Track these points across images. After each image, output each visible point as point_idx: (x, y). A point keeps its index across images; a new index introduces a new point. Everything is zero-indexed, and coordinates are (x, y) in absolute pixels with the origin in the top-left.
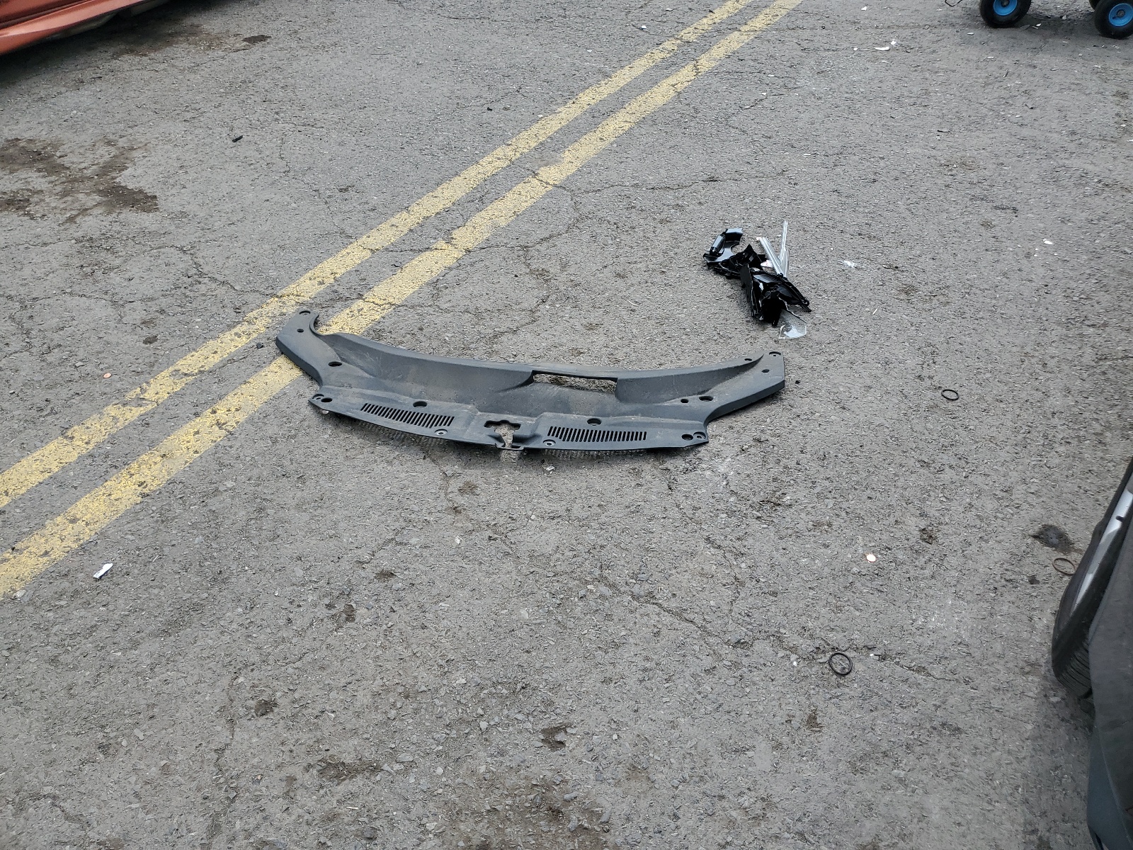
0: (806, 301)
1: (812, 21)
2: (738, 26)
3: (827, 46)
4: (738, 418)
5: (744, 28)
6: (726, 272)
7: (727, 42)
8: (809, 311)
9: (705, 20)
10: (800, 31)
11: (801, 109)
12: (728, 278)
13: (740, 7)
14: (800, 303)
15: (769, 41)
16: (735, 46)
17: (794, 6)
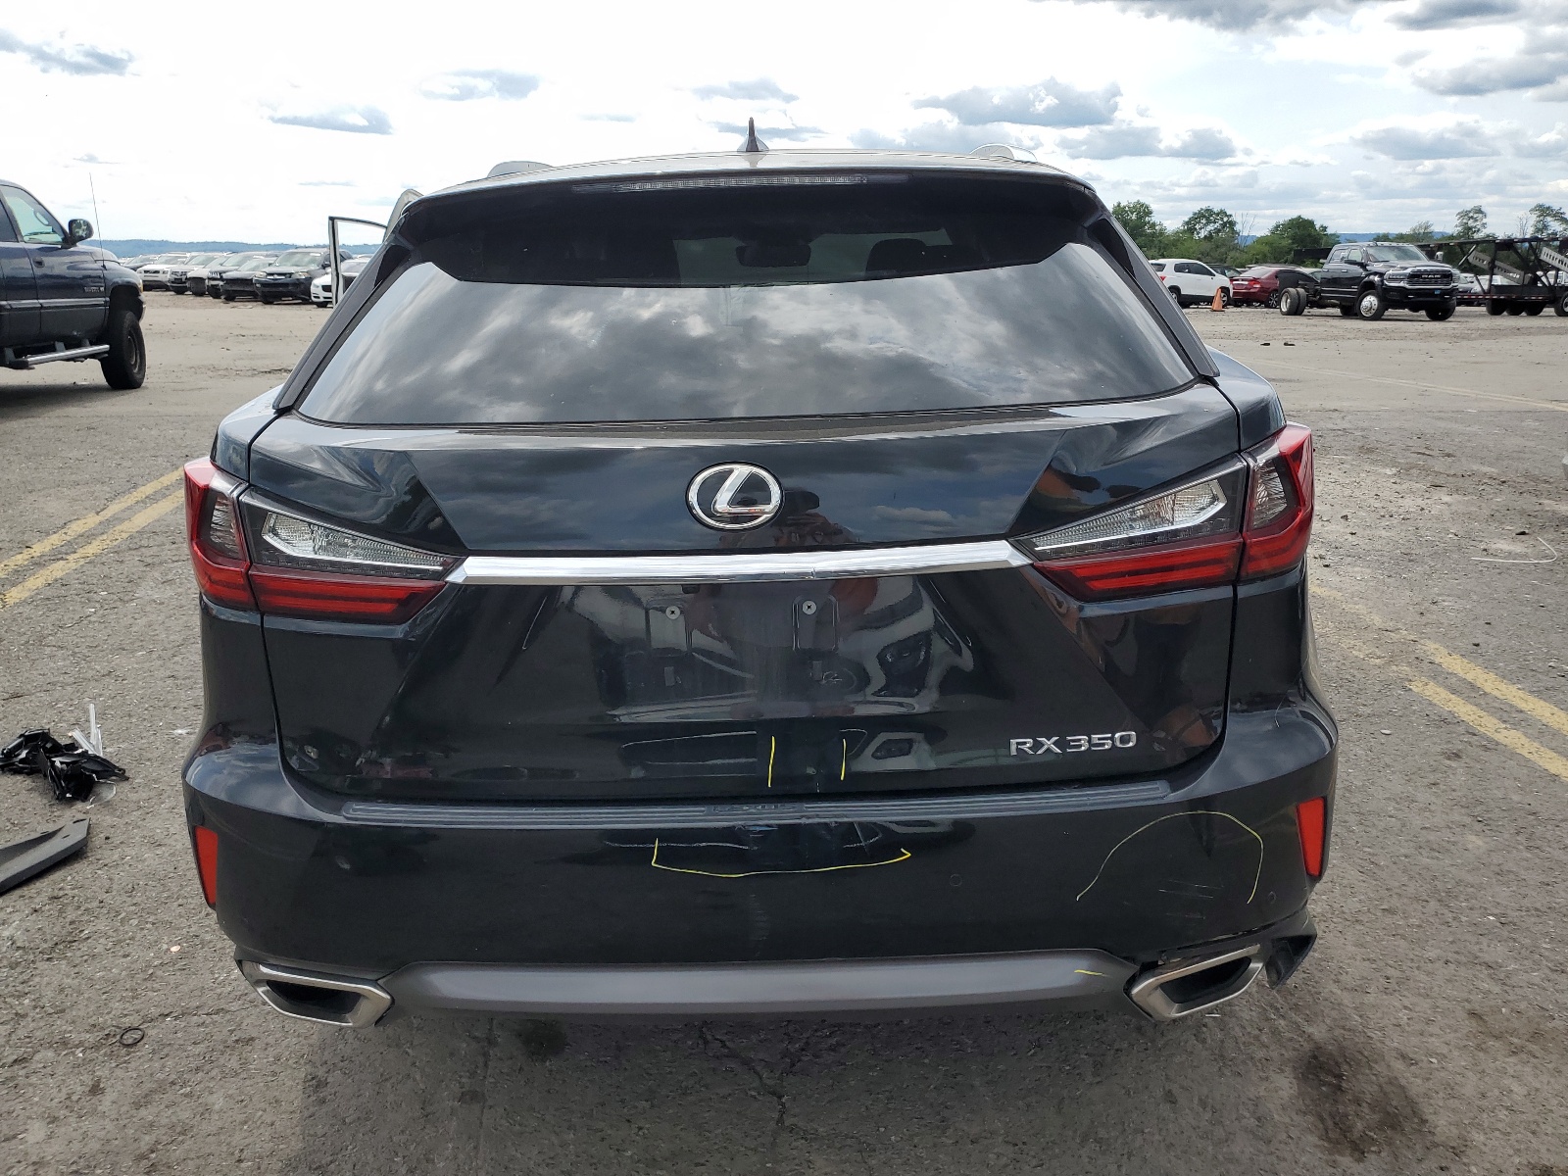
0: (120, 770)
1: (160, 539)
2: (64, 556)
3: (176, 558)
4: (32, 886)
5: (71, 557)
6: (26, 768)
7: (48, 572)
8: (127, 779)
9: (19, 557)
10: (143, 550)
11: (136, 616)
12: (28, 774)
13: (68, 538)
14: (116, 775)
15: (103, 564)
16: (59, 574)
17: (138, 529)
